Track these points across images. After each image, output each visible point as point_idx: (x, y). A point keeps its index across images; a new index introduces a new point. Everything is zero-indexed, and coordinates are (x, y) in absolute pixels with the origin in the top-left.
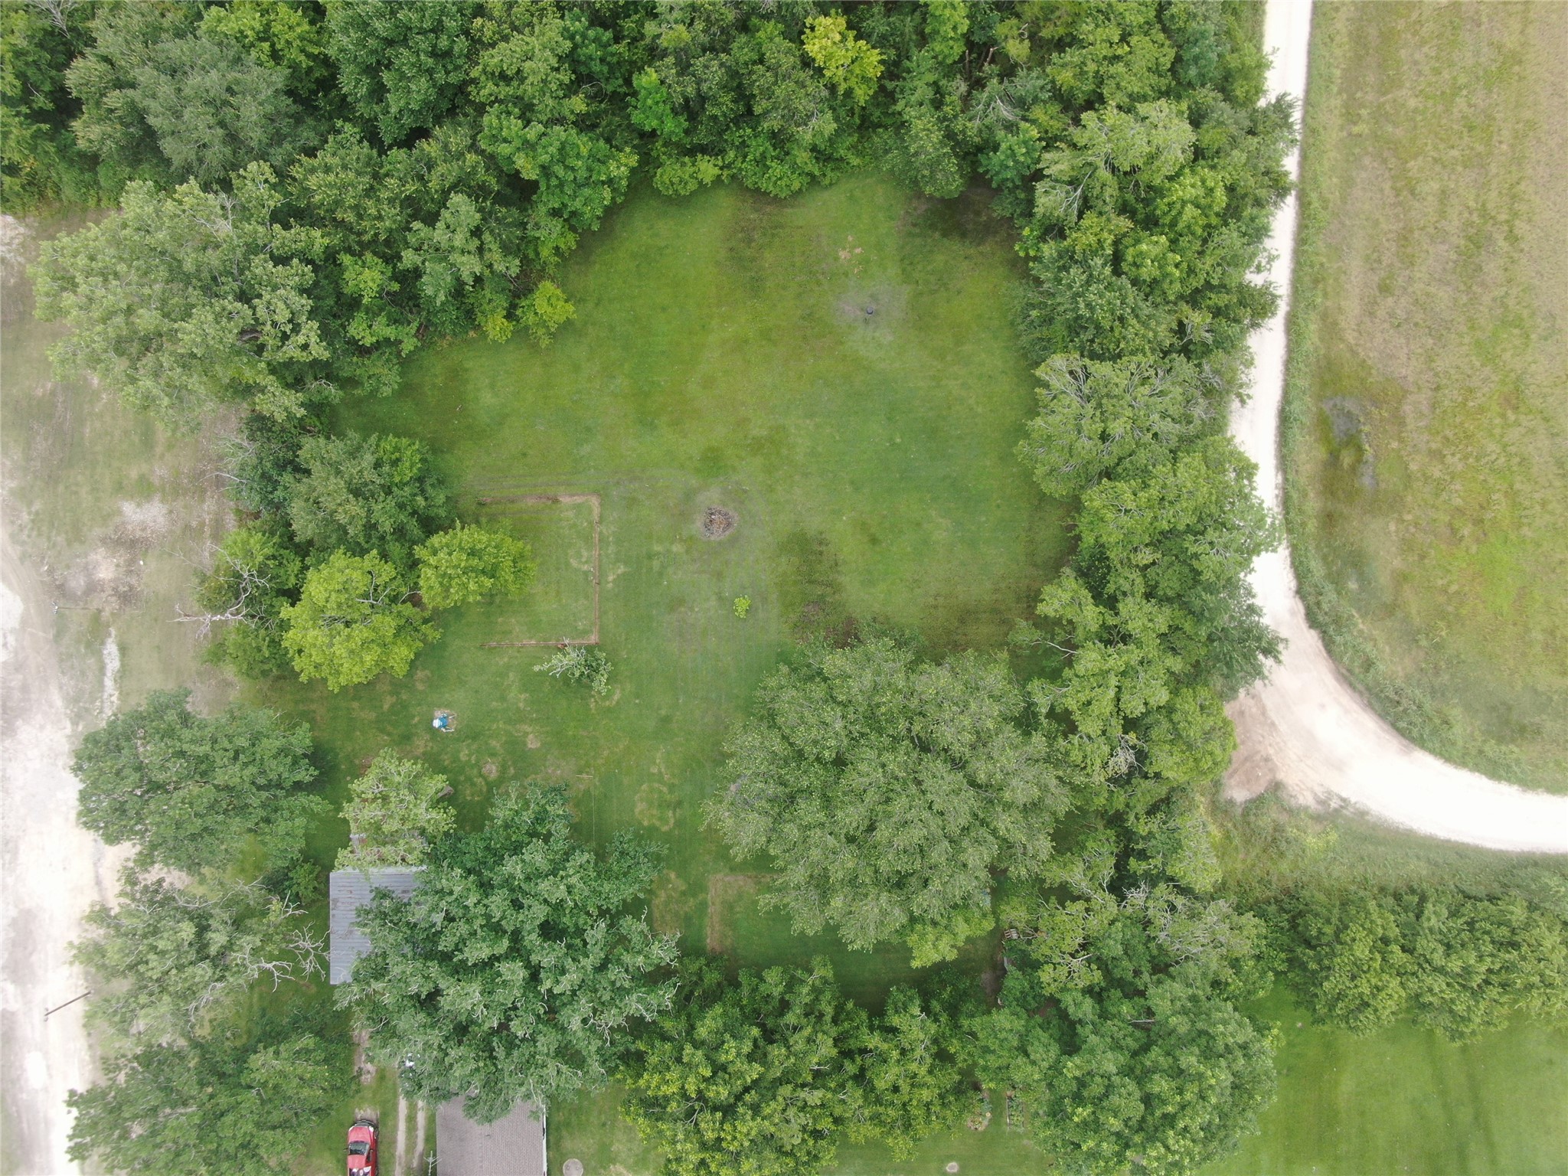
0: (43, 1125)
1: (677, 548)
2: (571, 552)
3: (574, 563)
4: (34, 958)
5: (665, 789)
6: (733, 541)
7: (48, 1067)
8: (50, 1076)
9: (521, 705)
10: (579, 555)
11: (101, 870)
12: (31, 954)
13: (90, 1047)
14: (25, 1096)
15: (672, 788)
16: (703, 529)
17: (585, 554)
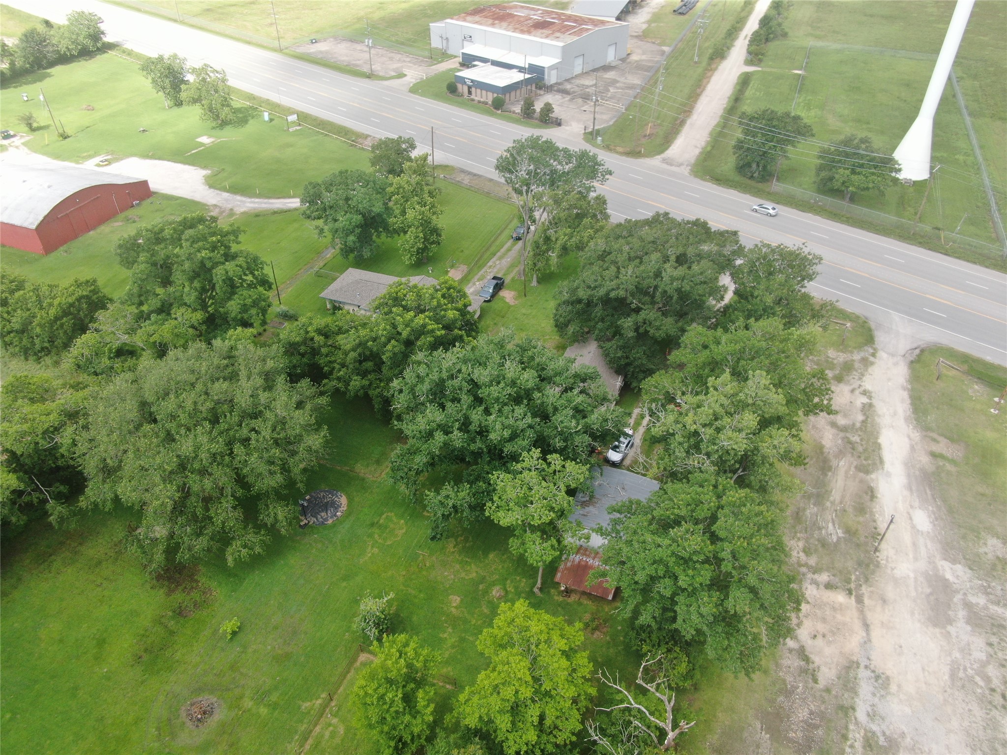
0: (914, 488)
1: (248, 703)
2: (337, 740)
3: (341, 730)
4: (928, 591)
5: (376, 536)
6: (200, 690)
7: (911, 519)
8: (908, 513)
9: (450, 630)
10: (333, 735)
11: (864, 634)
12: (931, 594)
13: (875, 521)
14: (931, 508)
15: (370, 536)
16: (217, 711)
17: (327, 734)
